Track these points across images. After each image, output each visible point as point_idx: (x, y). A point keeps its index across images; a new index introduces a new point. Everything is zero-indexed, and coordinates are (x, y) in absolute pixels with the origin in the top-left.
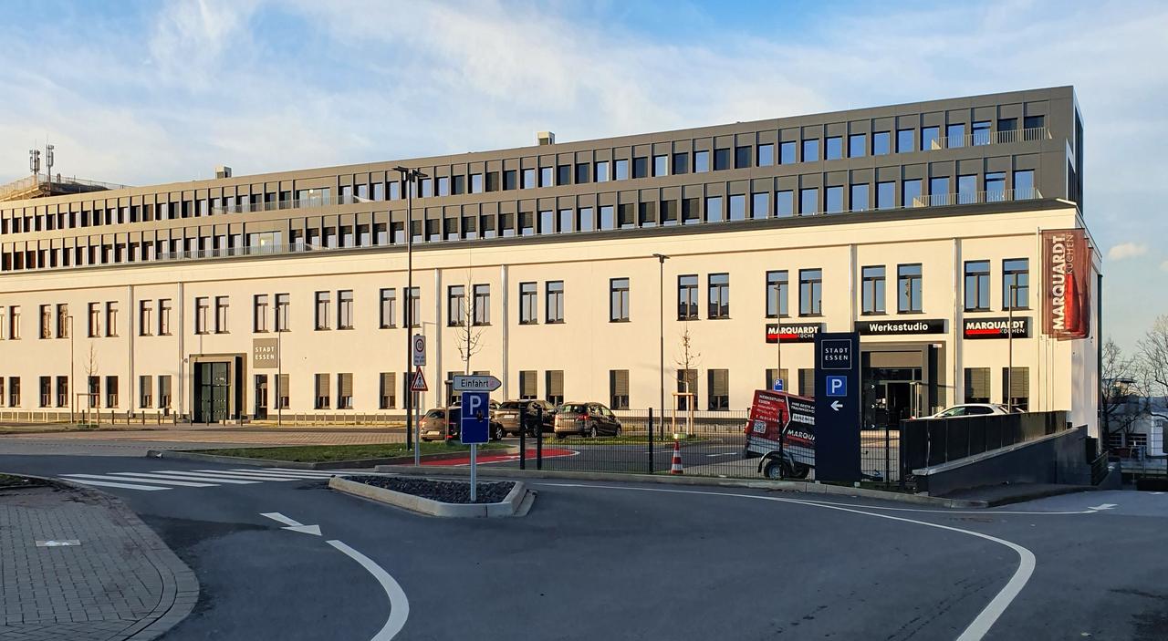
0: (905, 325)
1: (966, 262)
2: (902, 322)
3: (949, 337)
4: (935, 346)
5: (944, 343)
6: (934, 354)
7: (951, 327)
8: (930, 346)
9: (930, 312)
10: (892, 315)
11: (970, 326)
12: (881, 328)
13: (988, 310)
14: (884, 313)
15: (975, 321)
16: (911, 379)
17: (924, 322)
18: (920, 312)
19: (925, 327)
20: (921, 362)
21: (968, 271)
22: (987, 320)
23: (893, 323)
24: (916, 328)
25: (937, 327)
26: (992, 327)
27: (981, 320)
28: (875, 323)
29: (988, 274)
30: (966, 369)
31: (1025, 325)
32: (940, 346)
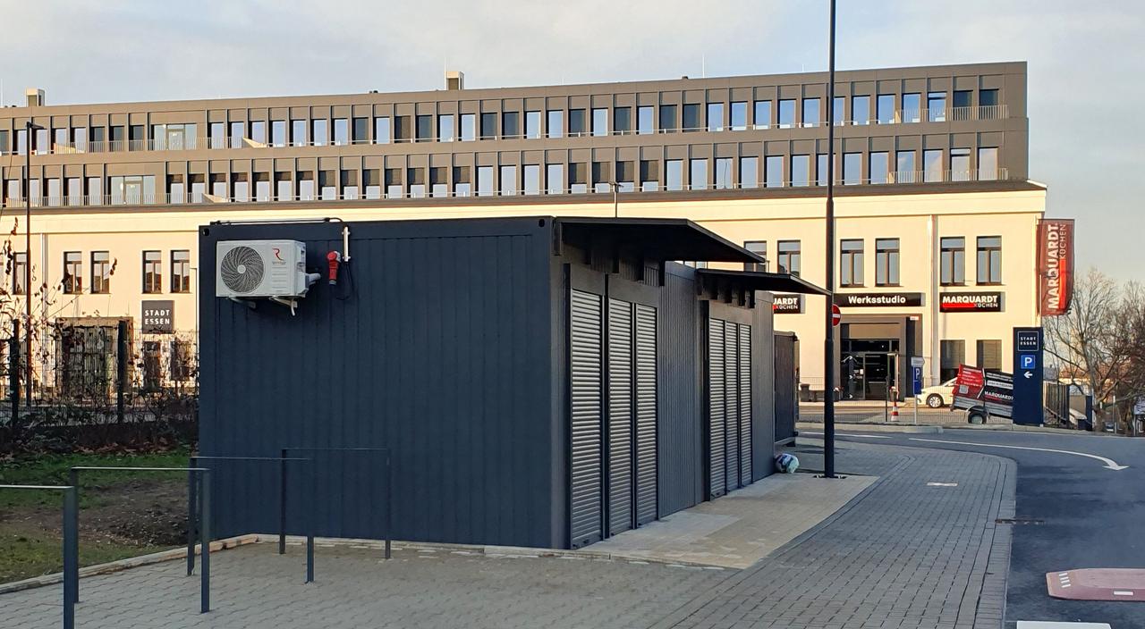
0: (883, 298)
1: (942, 238)
2: (880, 295)
3: (926, 311)
4: (912, 318)
5: (920, 316)
6: (911, 327)
7: (928, 300)
8: (908, 319)
9: (907, 286)
10: (870, 288)
11: (946, 300)
12: (860, 301)
13: (962, 284)
14: (862, 286)
15: (951, 295)
16: (888, 350)
17: (901, 295)
18: (897, 285)
19: (903, 300)
20: (898, 333)
21: (943, 247)
22: (962, 294)
23: (871, 295)
24: (894, 300)
25: (914, 300)
26: (967, 301)
27: (956, 295)
28: (854, 295)
29: (962, 250)
30: (942, 341)
31: (999, 300)
32: (917, 318)
